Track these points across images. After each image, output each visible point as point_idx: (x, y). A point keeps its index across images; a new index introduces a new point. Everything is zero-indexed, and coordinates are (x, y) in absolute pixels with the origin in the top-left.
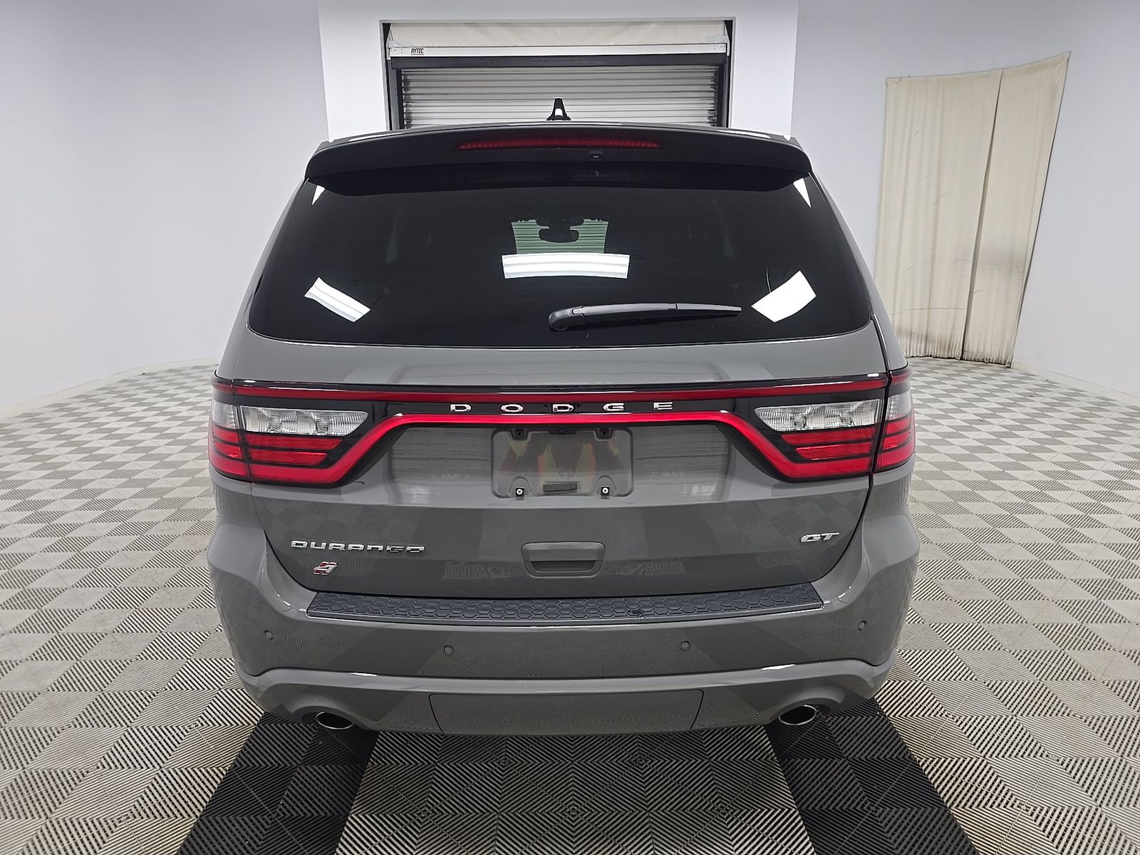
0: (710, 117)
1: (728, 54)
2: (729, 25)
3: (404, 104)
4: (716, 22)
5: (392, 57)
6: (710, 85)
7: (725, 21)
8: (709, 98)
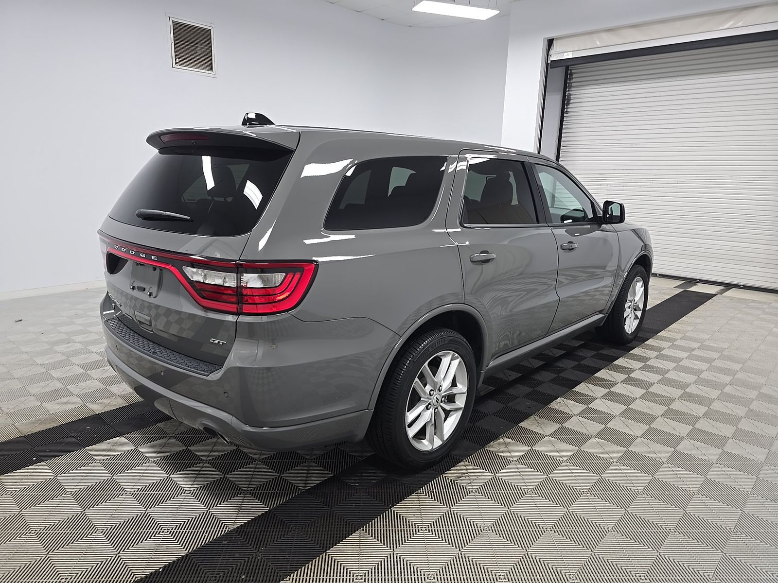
3: (567, 90)
5: (551, 61)
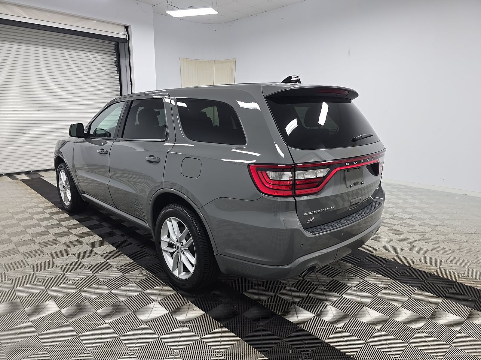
0: (115, 63)
1: (127, 39)
2: (127, 28)
4: (122, 25)
6: (114, 50)
7: (125, 26)
8: (115, 55)
